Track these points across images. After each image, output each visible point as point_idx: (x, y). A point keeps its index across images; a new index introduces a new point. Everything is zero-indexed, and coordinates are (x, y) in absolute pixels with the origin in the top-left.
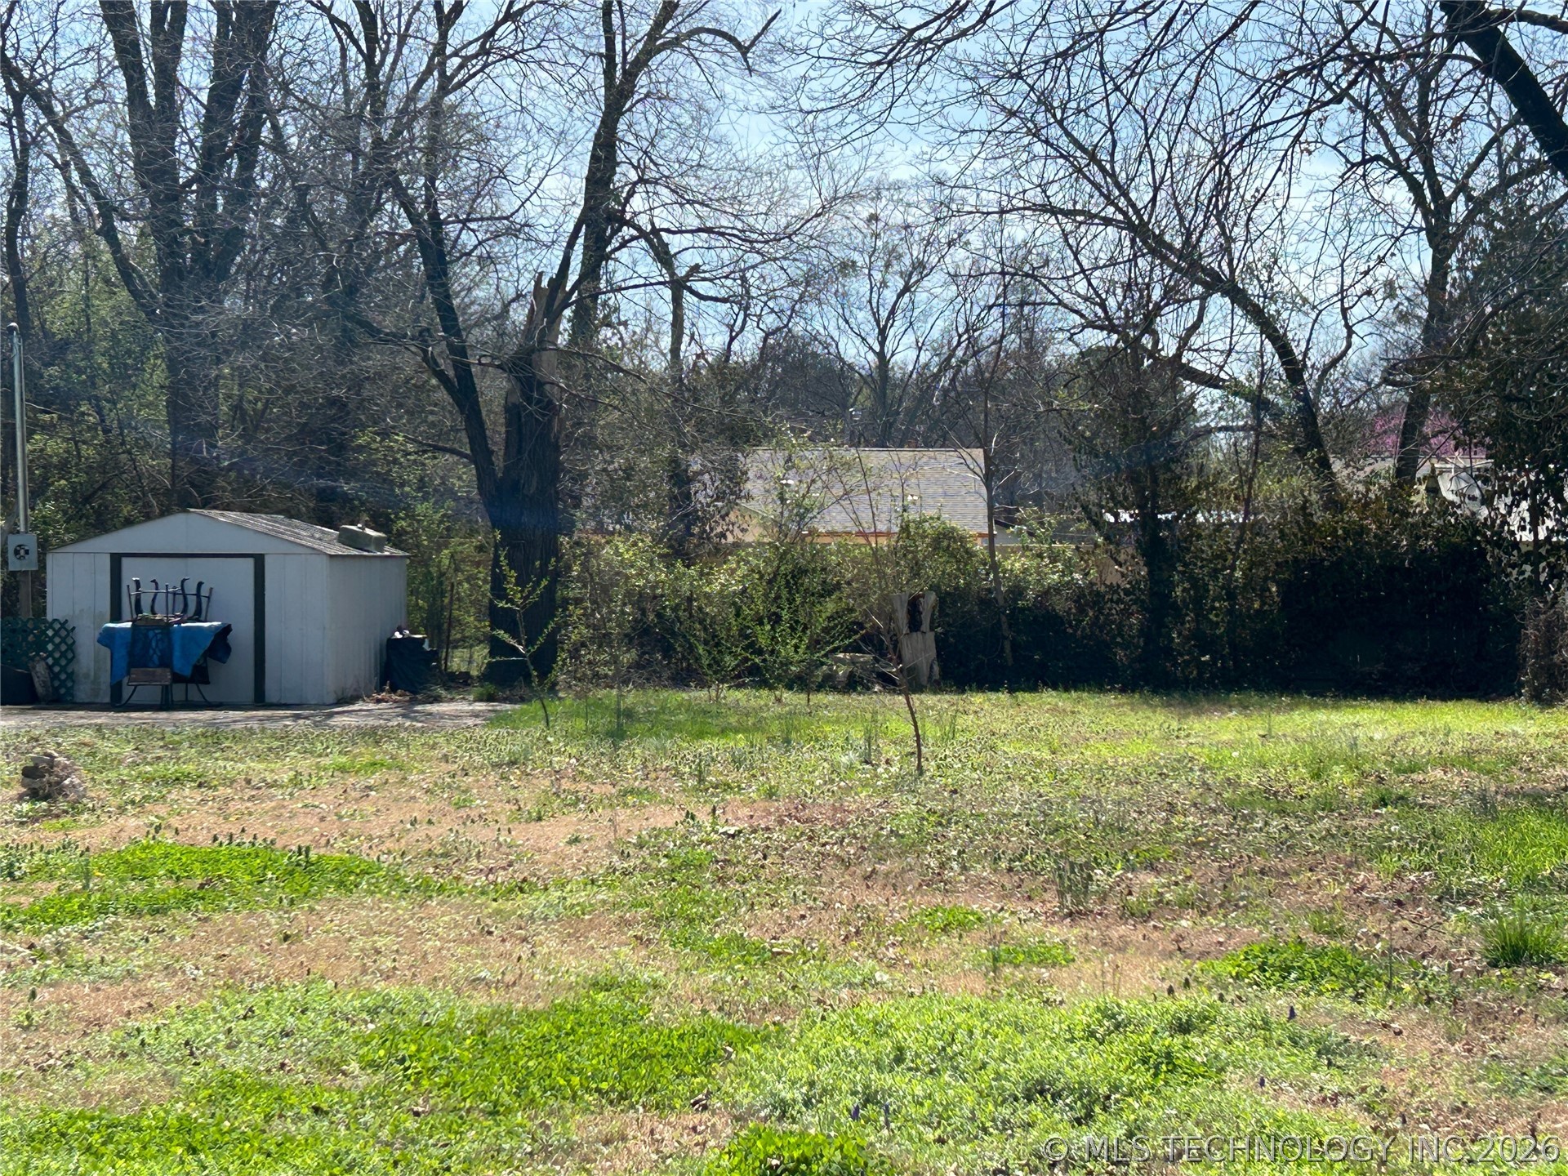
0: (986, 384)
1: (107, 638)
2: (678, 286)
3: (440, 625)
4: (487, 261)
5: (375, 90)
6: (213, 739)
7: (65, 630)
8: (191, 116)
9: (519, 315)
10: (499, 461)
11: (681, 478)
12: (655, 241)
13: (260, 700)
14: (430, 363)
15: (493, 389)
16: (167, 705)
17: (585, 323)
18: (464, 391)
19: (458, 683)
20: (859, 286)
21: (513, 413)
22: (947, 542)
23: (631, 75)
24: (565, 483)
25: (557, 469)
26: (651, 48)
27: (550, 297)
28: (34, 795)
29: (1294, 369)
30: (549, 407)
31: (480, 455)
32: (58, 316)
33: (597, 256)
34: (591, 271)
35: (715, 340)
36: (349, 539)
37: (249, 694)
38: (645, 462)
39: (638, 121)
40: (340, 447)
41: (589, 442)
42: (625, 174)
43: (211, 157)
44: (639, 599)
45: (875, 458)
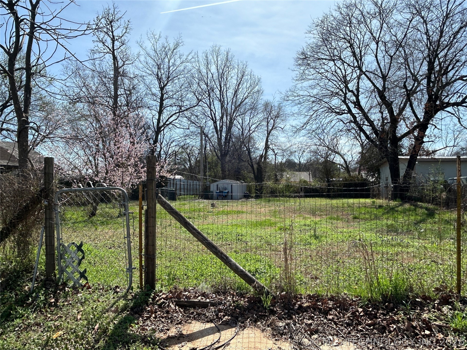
0: (311, 164)
1: (217, 192)
2: (276, 155)
3: (250, 191)
4: (254, 152)
5: (243, 134)
6: (228, 202)
7: (212, 192)
8: (223, 138)
9: (258, 158)
10: (256, 174)
11: (276, 176)
12: (273, 150)
13: (232, 199)
14: (249, 164)
15: (255, 166)
16: (222, 199)
17: (265, 159)
18: (252, 166)
19: (252, 197)
20: (297, 153)
21: (258, 169)
22: (305, 182)
23: (270, 132)
24: (263, 176)
25: (262, 174)
26: (272, 129)
27: (261, 156)
28: (212, 206)
29: (345, 162)
30: (261, 168)
31: (254, 173)
32: (209, 160)
33: (266, 152)
34: (266, 153)
35: (280, 161)
36: (241, 182)
37: (231, 198)
38: (272, 174)
39: (271, 138)
40: (239, 173)
41: (266, 172)
42: (269, 143)
43: (225, 143)
44: (271, 188)
45: (297, 173)
